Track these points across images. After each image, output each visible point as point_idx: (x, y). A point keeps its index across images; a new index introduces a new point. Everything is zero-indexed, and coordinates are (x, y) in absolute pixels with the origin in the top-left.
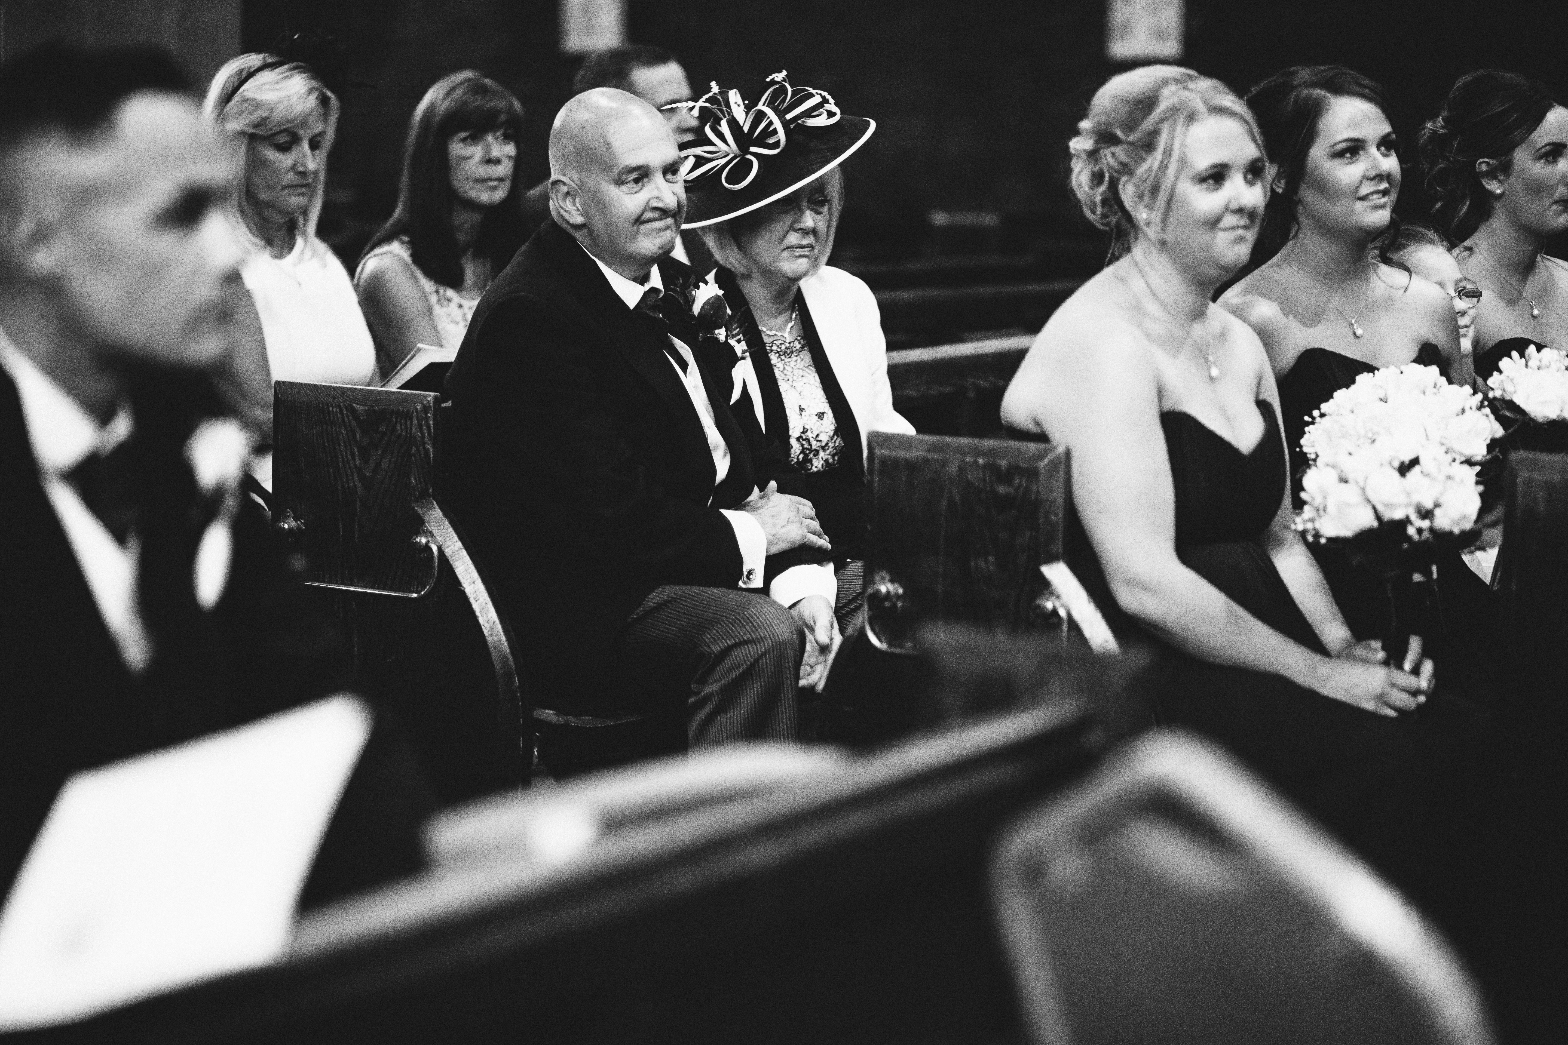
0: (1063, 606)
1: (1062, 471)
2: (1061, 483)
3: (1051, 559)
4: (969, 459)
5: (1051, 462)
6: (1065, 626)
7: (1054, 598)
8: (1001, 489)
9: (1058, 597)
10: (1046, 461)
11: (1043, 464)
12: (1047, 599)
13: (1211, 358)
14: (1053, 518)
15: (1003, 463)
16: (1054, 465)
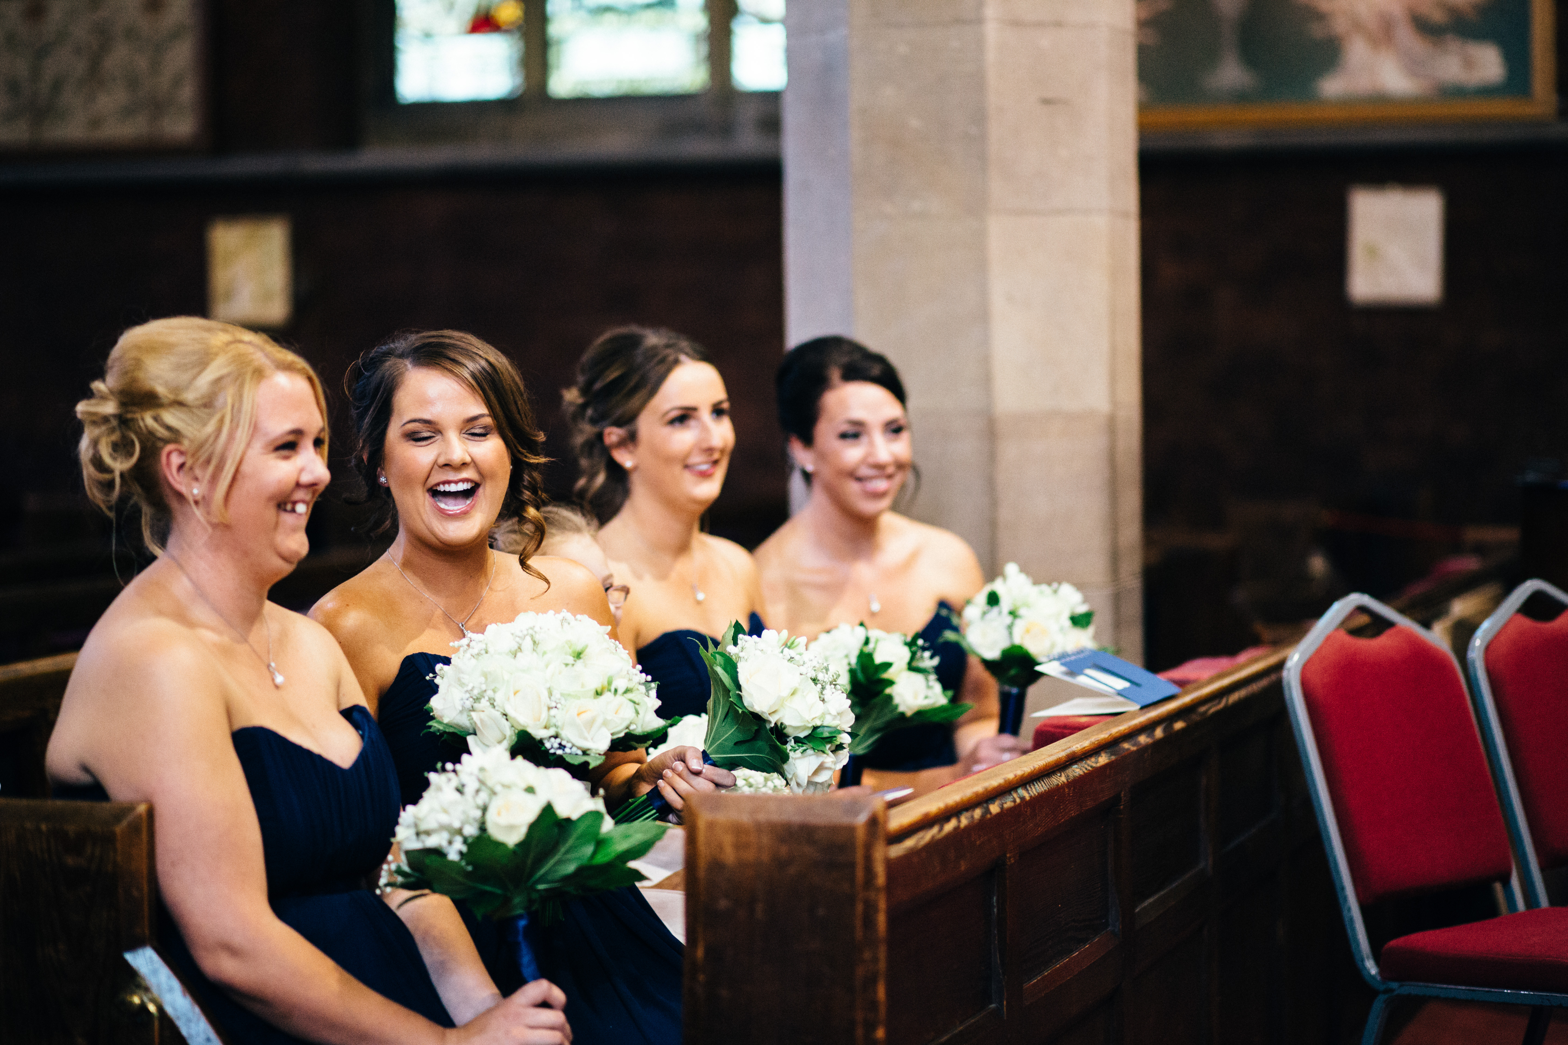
0: (154, 1001)
1: (144, 836)
2: (144, 853)
3: (135, 945)
4: (28, 825)
5: (130, 825)
6: (156, 1024)
7: (142, 993)
8: (70, 861)
9: (147, 990)
10: (124, 823)
11: (119, 829)
12: (133, 993)
13: (273, 664)
14: (135, 893)
15: (71, 829)
16: (135, 828)
